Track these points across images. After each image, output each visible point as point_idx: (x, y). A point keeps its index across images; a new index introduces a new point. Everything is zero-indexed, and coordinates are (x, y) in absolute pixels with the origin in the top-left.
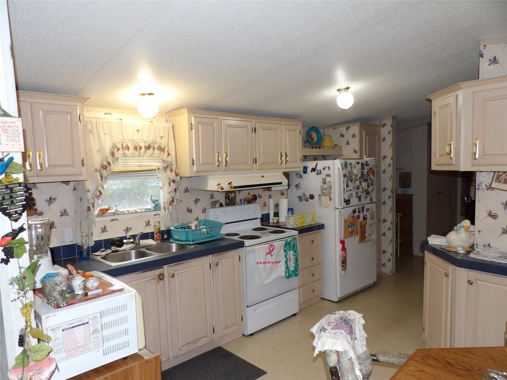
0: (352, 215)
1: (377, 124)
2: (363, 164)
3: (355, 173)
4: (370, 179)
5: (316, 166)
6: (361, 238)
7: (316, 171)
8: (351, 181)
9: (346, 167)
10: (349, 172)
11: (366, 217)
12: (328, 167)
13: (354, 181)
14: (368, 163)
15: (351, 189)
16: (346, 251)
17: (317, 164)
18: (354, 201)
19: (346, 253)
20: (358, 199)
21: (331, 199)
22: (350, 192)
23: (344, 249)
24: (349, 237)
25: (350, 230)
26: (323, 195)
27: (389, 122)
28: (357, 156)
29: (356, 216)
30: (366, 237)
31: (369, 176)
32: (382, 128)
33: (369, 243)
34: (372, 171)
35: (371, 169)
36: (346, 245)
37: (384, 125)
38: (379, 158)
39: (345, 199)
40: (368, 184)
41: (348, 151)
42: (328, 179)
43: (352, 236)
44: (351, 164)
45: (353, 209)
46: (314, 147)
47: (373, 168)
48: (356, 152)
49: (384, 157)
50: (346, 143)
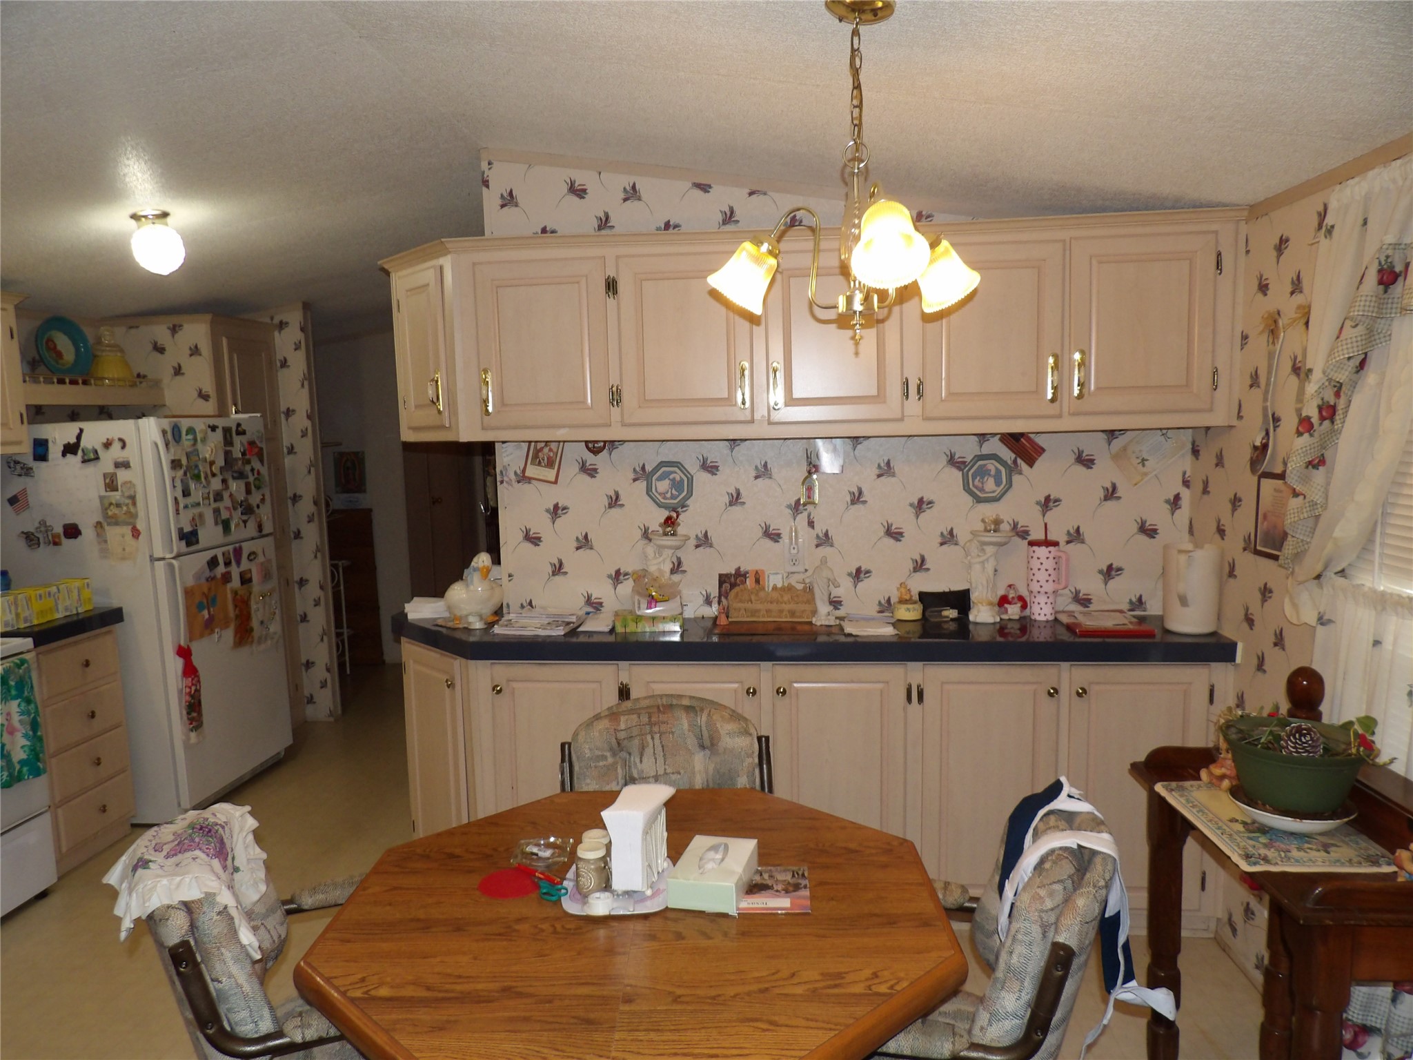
0: (207, 573)
1: (260, 320)
2: (227, 431)
3: (207, 456)
4: (252, 470)
5: (79, 437)
6: (238, 635)
7: (80, 452)
8: (197, 477)
9: (177, 438)
10: (188, 455)
11: (249, 576)
12: (121, 440)
13: (206, 478)
14: (244, 427)
15: (197, 501)
16: (198, 677)
17: (81, 431)
18: (210, 534)
19: (199, 681)
20: (220, 528)
21: (136, 533)
22: (196, 511)
23: (190, 671)
24: (202, 636)
25: (203, 616)
26: (109, 524)
27: (295, 318)
28: (210, 407)
29: (219, 576)
30: (252, 630)
31: (248, 462)
32: (276, 334)
33: (263, 647)
34: (256, 450)
35: (252, 444)
36: (196, 660)
37: (282, 325)
38: (274, 416)
39: (180, 530)
40: (248, 485)
41: (178, 394)
42: (122, 476)
43: (212, 632)
44: (191, 430)
45: (208, 558)
46: (67, 381)
47: (257, 442)
48: (204, 396)
49: (289, 413)
50: (172, 371)
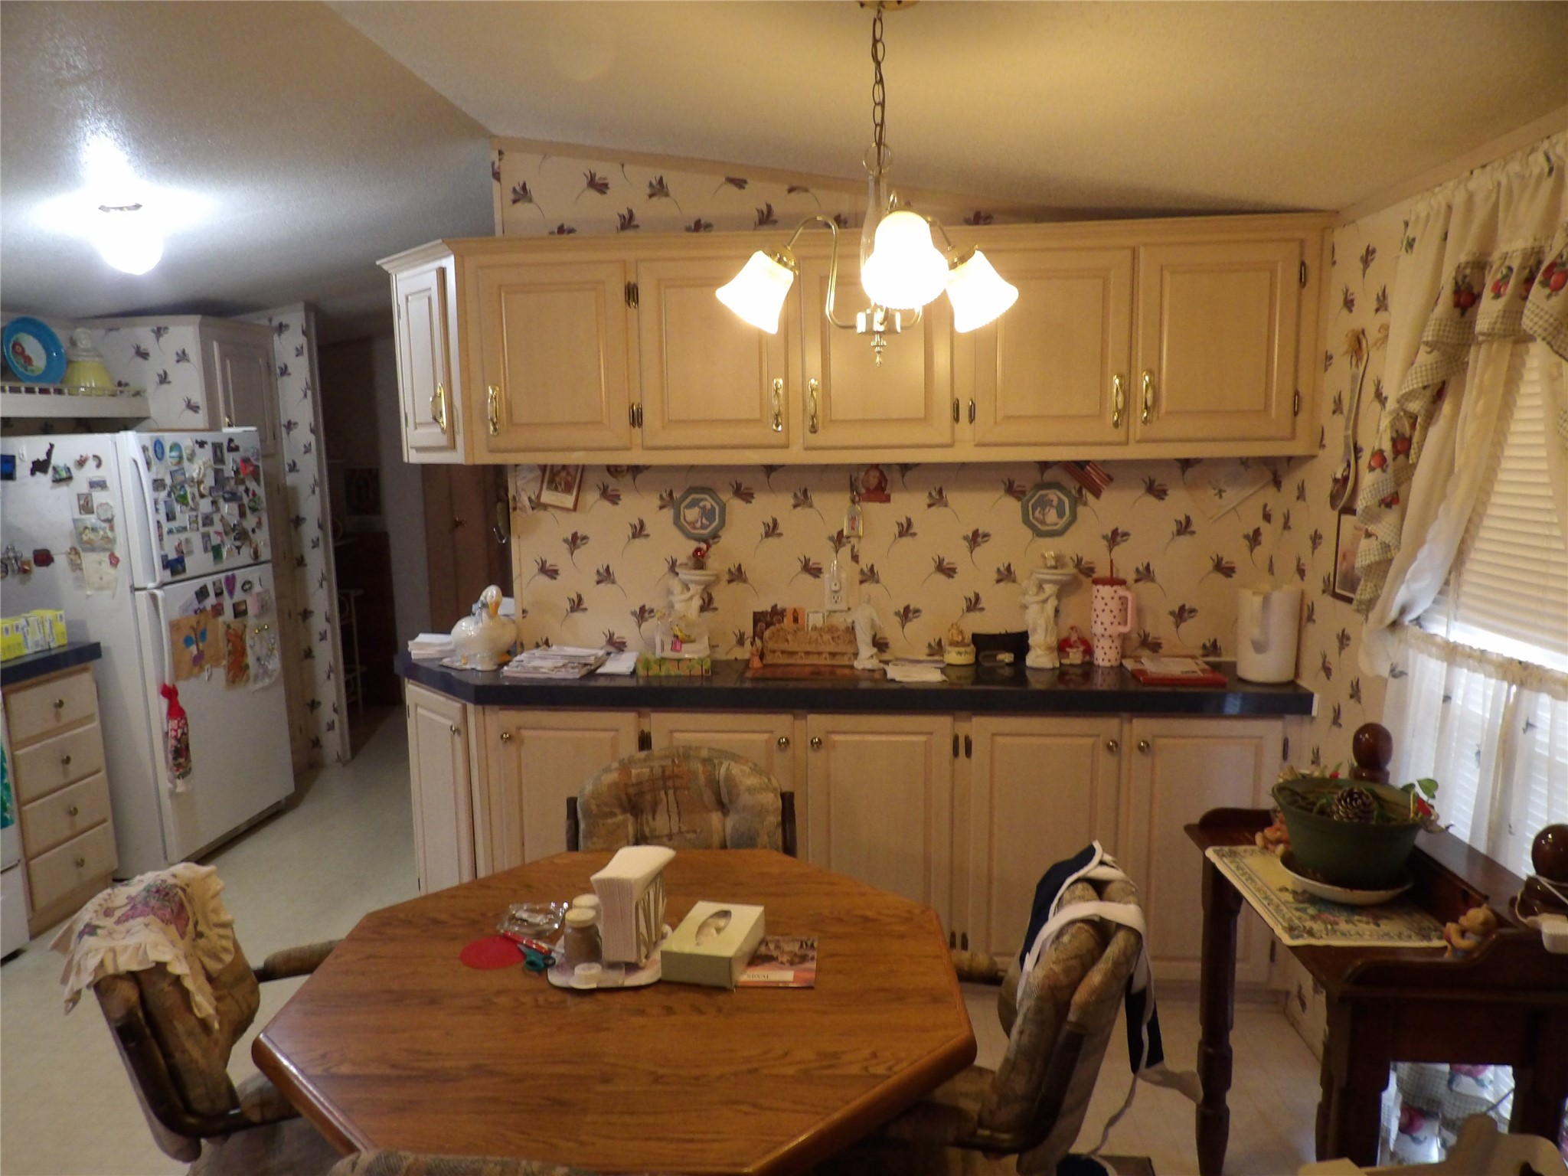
0: (196, 605)
1: (256, 322)
2: (217, 447)
3: (195, 475)
4: (247, 491)
5: (49, 453)
6: (232, 673)
8: (182, 500)
9: (160, 456)
10: (172, 474)
11: (243, 607)
12: (95, 457)
13: (193, 498)
14: (237, 442)
15: (182, 525)
16: (186, 719)
17: (52, 446)
18: (198, 561)
19: (186, 724)
20: (210, 555)
21: (114, 561)
22: (183, 536)
23: (175, 711)
24: (189, 674)
25: (191, 652)
26: (84, 550)
27: (296, 319)
28: (200, 419)
29: (209, 608)
30: (247, 667)
31: (242, 482)
32: (276, 337)
33: (259, 685)
34: (251, 468)
35: (246, 461)
36: (182, 700)
37: (281, 328)
38: (273, 431)
39: (164, 558)
40: (241, 507)
41: (164, 404)
42: (98, 497)
43: (202, 669)
44: (175, 447)
45: (197, 588)
46: (37, 390)
47: (252, 459)
48: (193, 408)
49: (290, 426)
50: (157, 379)
